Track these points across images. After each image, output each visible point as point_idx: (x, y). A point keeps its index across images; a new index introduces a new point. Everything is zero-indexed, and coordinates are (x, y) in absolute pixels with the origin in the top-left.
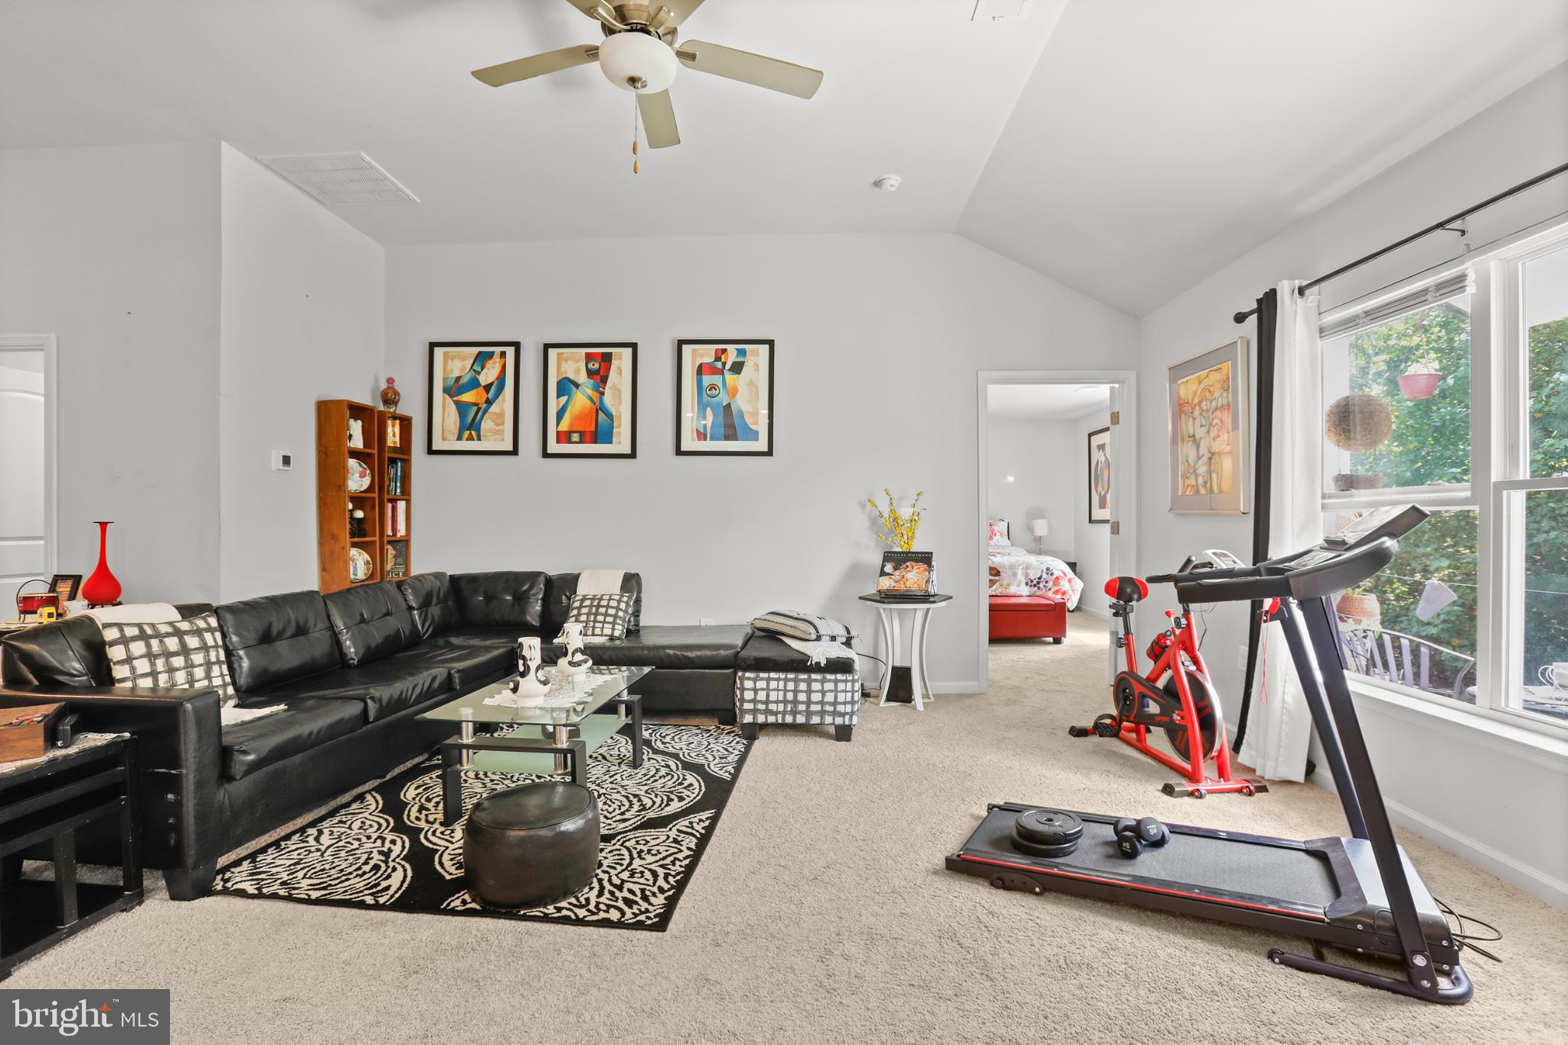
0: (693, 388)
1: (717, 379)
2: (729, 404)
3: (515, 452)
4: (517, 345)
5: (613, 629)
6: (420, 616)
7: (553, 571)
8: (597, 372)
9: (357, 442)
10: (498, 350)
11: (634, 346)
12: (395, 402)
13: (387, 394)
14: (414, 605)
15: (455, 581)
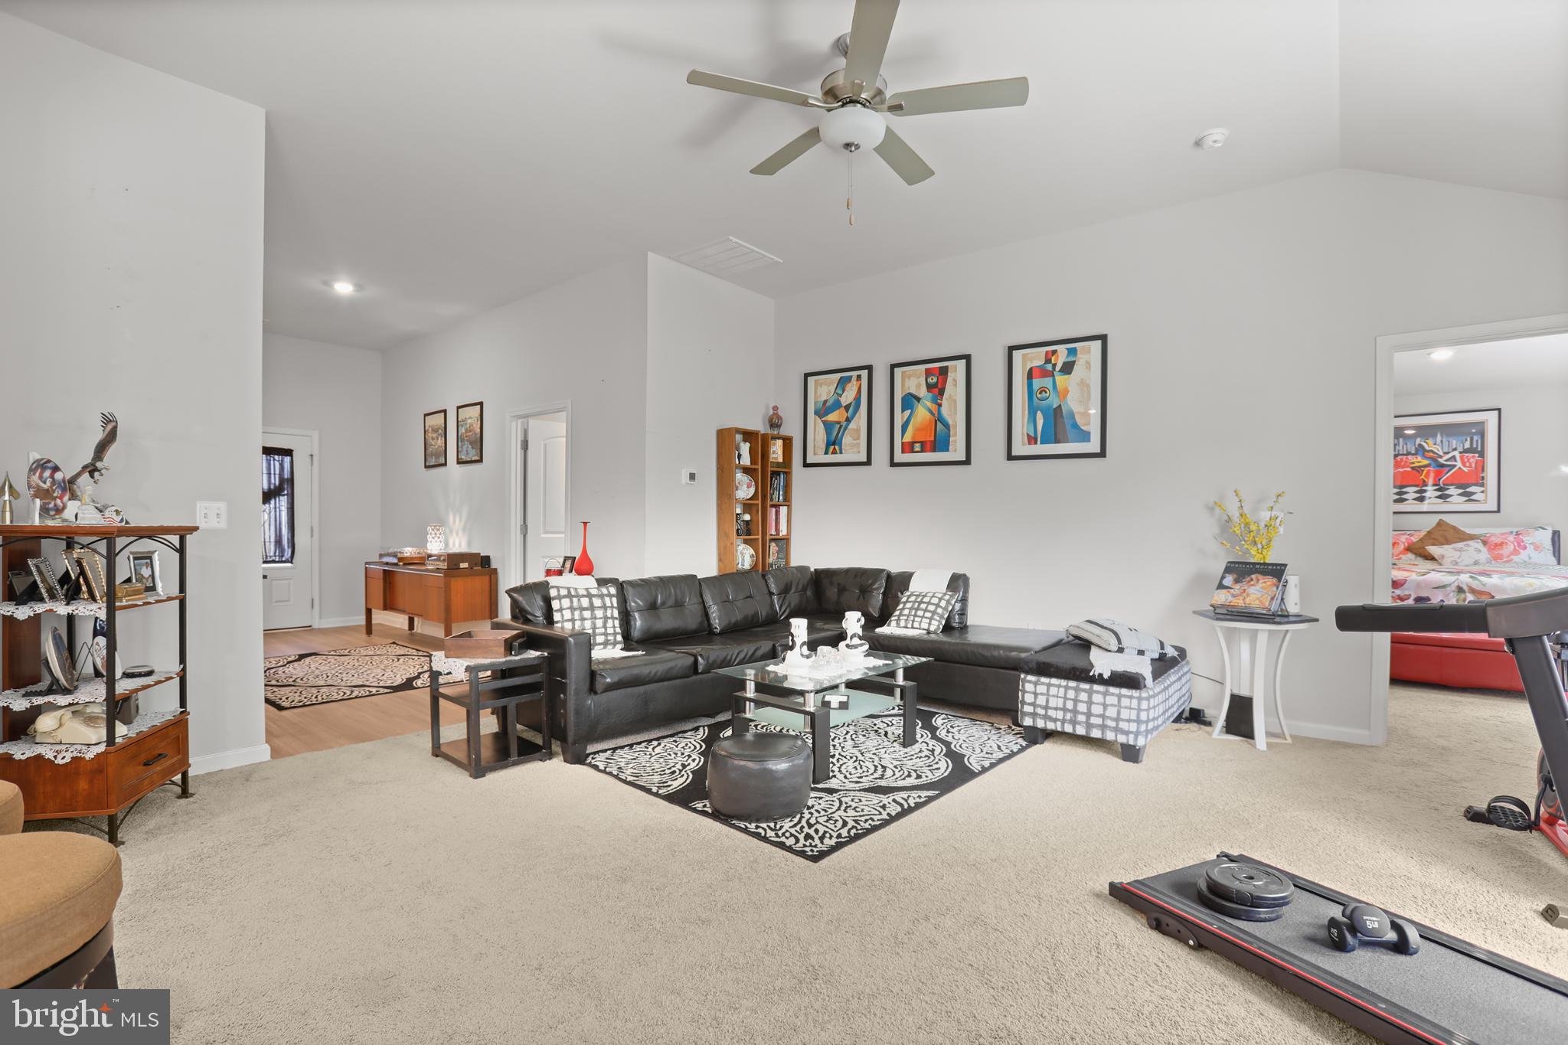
0: (1023, 393)
1: (1047, 382)
2: (1060, 405)
3: (868, 463)
4: (869, 368)
5: (930, 624)
6: (778, 601)
7: (895, 568)
8: (935, 385)
9: (746, 460)
10: (854, 374)
11: (967, 358)
12: (779, 426)
13: (772, 419)
14: (774, 591)
15: (819, 573)
